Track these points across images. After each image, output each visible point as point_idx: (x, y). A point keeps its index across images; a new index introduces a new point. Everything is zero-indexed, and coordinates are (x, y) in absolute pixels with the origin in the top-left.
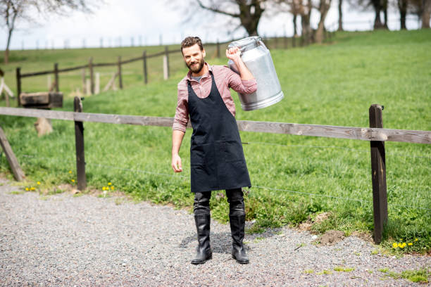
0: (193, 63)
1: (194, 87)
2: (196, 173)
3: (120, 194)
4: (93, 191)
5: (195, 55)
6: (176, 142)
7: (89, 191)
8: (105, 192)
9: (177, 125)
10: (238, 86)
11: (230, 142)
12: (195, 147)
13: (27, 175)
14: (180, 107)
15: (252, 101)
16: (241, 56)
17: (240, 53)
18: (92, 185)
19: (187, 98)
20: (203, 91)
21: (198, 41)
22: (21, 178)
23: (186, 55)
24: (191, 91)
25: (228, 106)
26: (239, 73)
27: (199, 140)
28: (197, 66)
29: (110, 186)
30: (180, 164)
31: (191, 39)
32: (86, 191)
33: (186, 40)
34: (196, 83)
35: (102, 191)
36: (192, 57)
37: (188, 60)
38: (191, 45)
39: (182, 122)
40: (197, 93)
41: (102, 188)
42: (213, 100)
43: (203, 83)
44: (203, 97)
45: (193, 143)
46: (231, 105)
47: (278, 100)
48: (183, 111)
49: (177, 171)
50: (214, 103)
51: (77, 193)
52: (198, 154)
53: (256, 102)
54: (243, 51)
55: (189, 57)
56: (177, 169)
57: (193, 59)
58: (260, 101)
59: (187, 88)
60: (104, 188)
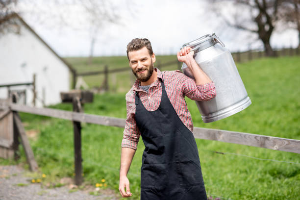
0: (140, 70)
1: (142, 99)
2: (147, 197)
3: (110, 192)
4: (87, 187)
5: (143, 60)
6: (125, 163)
7: (85, 187)
8: (98, 189)
9: (126, 142)
10: (193, 93)
11: (185, 163)
12: (147, 167)
13: (40, 166)
14: (129, 120)
15: (212, 110)
16: (194, 57)
17: (192, 53)
18: (88, 180)
19: (134, 112)
20: (152, 102)
21: (146, 44)
22: (33, 168)
23: (132, 59)
24: (139, 103)
25: (182, 119)
26: (193, 78)
27: (152, 158)
28: (146, 73)
29: (103, 183)
30: (128, 189)
31: (139, 40)
32: (82, 187)
33: (133, 41)
34: (144, 94)
35: (95, 187)
36: (139, 62)
37: (134, 66)
38: (139, 47)
39: (131, 138)
40: (146, 105)
41: (95, 184)
42: (164, 113)
43: (152, 93)
44: (152, 110)
45: (145, 162)
46: (187, 118)
47: (244, 107)
48: (132, 126)
49: (125, 196)
50: (165, 116)
51: (74, 188)
52: (149, 175)
53: (217, 111)
54: (196, 51)
55: (135, 62)
56: (125, 194)
57: (140, 65)
58: (221, 110)
59: (134, 100)
60: (98, 185)
